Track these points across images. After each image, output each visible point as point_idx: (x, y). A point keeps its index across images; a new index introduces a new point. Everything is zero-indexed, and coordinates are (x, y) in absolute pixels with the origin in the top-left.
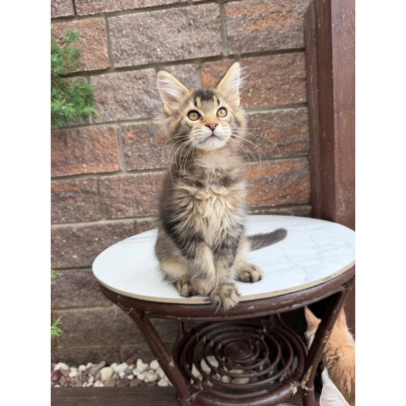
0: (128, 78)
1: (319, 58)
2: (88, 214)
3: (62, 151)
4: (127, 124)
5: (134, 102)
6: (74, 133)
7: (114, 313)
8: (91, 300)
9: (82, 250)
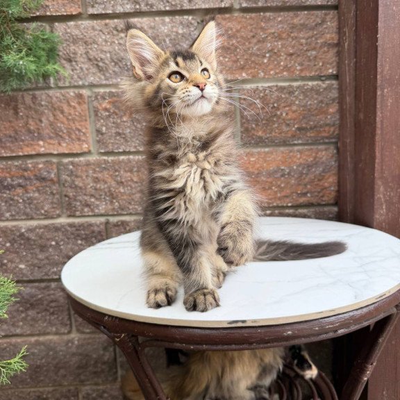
0: (107, 28)
1: (358, 19)
2: (43, 209)
3: (10, 122)
4: (102, 90)
5: (113, 61)
6: (28, 99)
7: (73, 343)
8: (41, 325)
9: (32, 258)
